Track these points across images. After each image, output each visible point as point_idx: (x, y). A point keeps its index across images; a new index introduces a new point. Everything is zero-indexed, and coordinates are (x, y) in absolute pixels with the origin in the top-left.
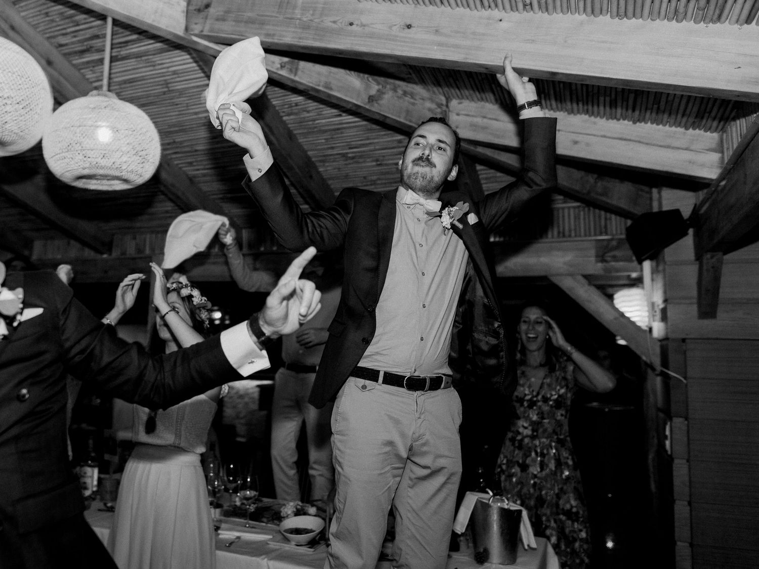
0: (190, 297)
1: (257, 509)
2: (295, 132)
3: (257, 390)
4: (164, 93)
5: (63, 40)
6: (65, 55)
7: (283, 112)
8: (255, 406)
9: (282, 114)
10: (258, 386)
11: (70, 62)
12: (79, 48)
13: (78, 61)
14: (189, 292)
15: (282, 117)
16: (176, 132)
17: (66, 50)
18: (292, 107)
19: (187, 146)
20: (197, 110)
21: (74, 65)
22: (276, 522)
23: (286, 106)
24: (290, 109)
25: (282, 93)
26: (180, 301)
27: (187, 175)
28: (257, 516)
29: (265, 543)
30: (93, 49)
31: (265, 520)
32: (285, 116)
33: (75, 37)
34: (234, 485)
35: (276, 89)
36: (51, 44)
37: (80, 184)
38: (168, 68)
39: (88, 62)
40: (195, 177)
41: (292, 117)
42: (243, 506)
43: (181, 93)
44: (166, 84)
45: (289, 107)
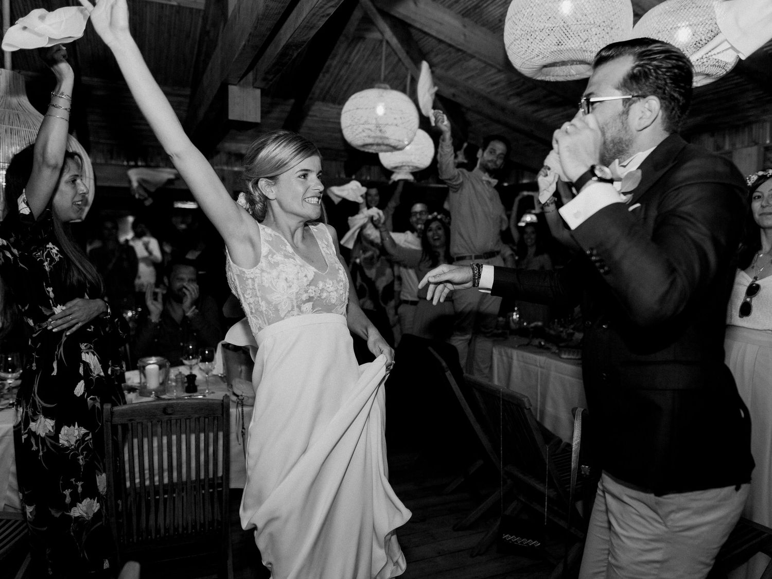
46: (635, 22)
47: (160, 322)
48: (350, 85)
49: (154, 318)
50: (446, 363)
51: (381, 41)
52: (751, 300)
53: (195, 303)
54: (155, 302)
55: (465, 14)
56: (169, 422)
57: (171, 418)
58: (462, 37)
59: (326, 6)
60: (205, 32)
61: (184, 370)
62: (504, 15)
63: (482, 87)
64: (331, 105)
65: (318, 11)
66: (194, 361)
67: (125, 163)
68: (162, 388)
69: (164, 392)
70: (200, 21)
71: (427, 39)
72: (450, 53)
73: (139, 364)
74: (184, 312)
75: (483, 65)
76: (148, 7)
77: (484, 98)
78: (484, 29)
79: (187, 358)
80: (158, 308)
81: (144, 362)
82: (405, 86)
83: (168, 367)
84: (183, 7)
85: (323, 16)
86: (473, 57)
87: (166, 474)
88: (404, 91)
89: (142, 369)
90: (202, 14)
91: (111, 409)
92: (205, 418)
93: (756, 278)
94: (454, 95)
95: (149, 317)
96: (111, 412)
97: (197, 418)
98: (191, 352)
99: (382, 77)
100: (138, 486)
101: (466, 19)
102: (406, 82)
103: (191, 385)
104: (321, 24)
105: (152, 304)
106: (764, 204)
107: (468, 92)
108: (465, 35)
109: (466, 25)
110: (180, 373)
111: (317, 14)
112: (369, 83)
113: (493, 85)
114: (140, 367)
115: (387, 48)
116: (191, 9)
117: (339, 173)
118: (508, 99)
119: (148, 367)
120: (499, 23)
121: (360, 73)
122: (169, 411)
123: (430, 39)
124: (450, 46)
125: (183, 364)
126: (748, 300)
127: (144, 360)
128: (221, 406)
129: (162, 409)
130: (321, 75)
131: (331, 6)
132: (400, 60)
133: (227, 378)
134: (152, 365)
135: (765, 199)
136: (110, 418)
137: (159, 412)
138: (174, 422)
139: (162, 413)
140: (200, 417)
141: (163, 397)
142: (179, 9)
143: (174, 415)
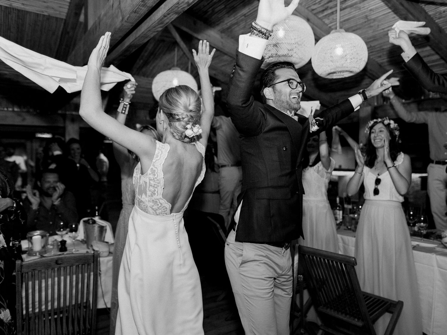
0: (389, 124)
1: (427, 233)
2: (443, 28)
3: (419, 179)
4: (365, 22)
5: (314, 7)
6: (315, 14)
7: (436, 18)
8: (419, 188)
9: (435, 19)
10: (420, 177)
11: (317, 17)
12: (321, 9)
13: (321, 16)
14: (389, 122)
15: (435, 20)
16: (372, 41)
17: (315, 12)
18: (441, 13)
19: (378, 48)
20: (383, 27)
21: (319, 18)
22: (439, 239)
23: (438, 14)
24: (440, 15)
25: (434, 7)
26: (384, 127)
27: (378, 63)
28: (427, 236)
29: (434, 248)
30: (329, 8)
31: (432, 238)
32: (437, 20)
33: (320, 4)
34: (413, 222)
35: (431, 6)
36: (308, 10)
37: (329, 77)
38: (367, 8)
39: (326, 15)
40: (382, 63)
41: (441, 19)
42: (419, 231)
43: (374, 20)
44: (366, 17)
45: (439, 14)
46: (315, 44)
47: (38, 209)
49: (35, 207)
50: (220, 225)
52: (377, 187)
53: (60, 196)
54: (34, 197)
55: (222, 31)
56: (59, 269)
57: (60, 266)
59: (157, 27)
60: (65, 32)
61: (58, 238)
65: (152, 29)
66: (65, 232)
67: (6, 109)
68: (43, 250)
69: (45, 252)
70: (62, 25)
73: (28, 235)
74: (53, 201)
75: (231, 59)
76: (28, 15)
78: (233, 40)
79: (60, 231)
80: (36, 200)
81: (31, 234)
83: (47, 236)
84: (51, 17)
85: (154, 32)
86: (225, 54)
87: (50, 304)
88: (186, 70)
89: (30, 239)
90: (64, 21)
91: (21, 264)
92: (82, 265)
93: (379, 175)
94: (215, 75)
95: (30, 206)
97: (78, 265)
98: (62, 227)
99: (175, 63)
100: (31, 313)
102: (188, 66)
103: (63, 247)
105: (32, 197)
106: (376, 136)
107: (223, 73)
108: (222, 43)
109: (223, 37)
110: (56, 240)
111: (151, 30)
114: (29, 237)
116: (57, 18)
117: (146, 117)
119: (34, 238)
122: (60, 262)
125: (57, 234)
126: (376, 187)
127: (31, 233)
128: (93, 257)
129: (55, 261)
130: (138, 61)
131: (161, 27)
132: (184, 53)
133: (87, 242)
134: (37, 236)
135: (376, 133)
136: (20, 270)
137: (53, 264)
138: (62, 269)
139: (55, 264)
140: (79, 264)
141: (45, 255)
142: (49, 18)
143: (63, 264)
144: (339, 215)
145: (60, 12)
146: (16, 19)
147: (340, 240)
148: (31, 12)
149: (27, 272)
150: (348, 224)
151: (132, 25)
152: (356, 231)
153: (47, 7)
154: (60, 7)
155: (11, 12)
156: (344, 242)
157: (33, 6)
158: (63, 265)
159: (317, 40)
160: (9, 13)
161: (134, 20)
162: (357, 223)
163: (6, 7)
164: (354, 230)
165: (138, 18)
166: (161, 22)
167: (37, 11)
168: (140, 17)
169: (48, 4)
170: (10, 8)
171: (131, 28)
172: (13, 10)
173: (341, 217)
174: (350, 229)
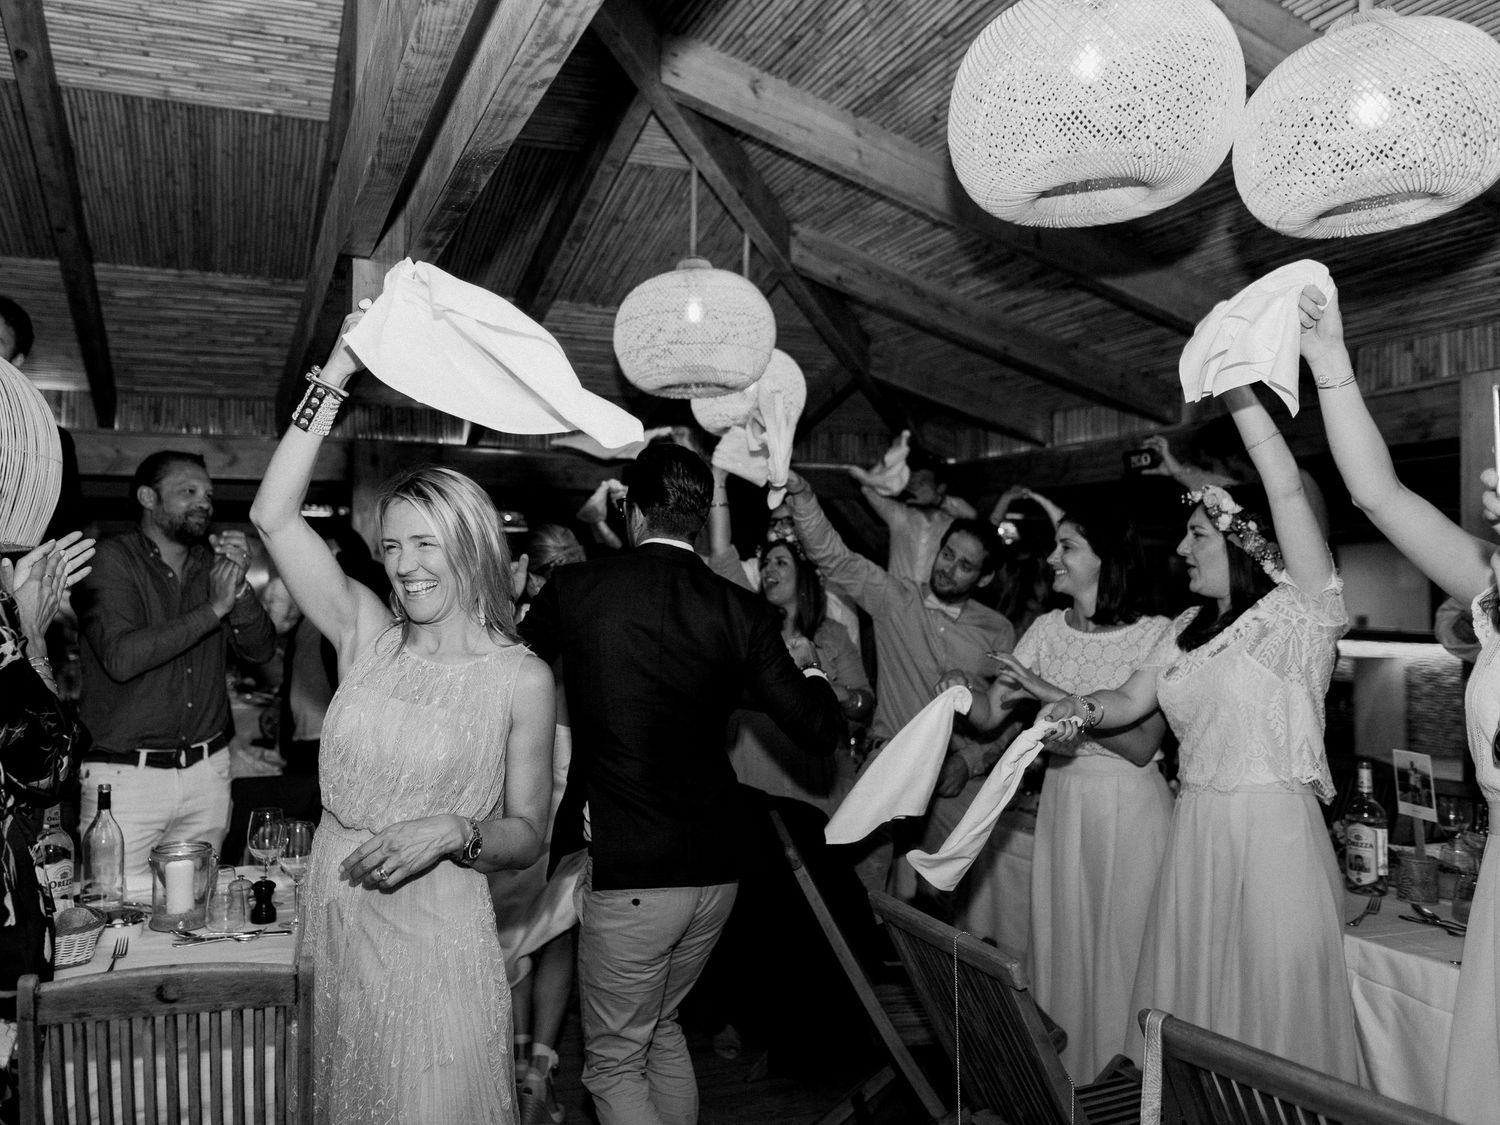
48: (626, 264)
51: (688, 174)
55: (860, 109)
56: (170, 1019)
57: (175, 1009)
58: (855, 156)
59: (538, 62)
61: (251, 873)
62: (943, 106)
63: (898, 261)
64: (588, 306)
65: (521, 73)
68: (198, 912)
70: (321, 144)
71: (784, 164)
72: (829, 191)
75: (901, 214)
77: (902, 283)
78: (900, 138)
82: (740, 263)
84: (286, 119)
85: (534, 86)
86: (877, 196)
90: (324, 130)
92: (255, 1009)
96: (35, 995)
97: (238, 1010)
99: (693, 244)
101: (863, 120)
102: (742, 254)
103: (263, 905)
104: (531, 105)
107: (869, 273)
108: (859, 152)
109: (862, 131)
110: (240, 878)
111: (520, 80)
112: (665, 261)
113: (920, 256)
115: (699, 187)
116: (302, 122)
118: (954, 283)
119: (171, 866)
120: (933, 123)
121: (644, 241)
122: (171, 993)
123: (790, 163)
124: (831, 176)
128: (293, 982)
129: (155, 990)
131: (551, 60)
132: (727, 210)
134: (180, 860)
136: (32, 1012)
137: (147, 997)
138: (182, 1020)
139: (154, 999)
140: (244, 1007)
141: (199, 933)
142: (279, 122)
143: (183, 1002)
144: (1374, 846)
145: (311, 99)
146: (187, 141)
147: (1383, 972)
148: (227, 110)
149: (55, 1022)
150: (1416, 892)
151: (442, 67)
152: (1464, 929)
153: (270, 87)
154: (309, 82)
155: (168, 115)
156: (1401, 983)
157: (229, 88)
158: (185, 1006)
159: (1255, 77)
160: (163, 121)
161: (443, 38)
162: (1468, 893)
163: (153, 100)
164: (1457, 928)
165: (454, 27)
166: (545, 34)
167: (244, 104)
168: (460, 22)
169: (273, 77)
170: (166, 102)
171: (442, 77)
172: (174, 108)
173: (1383, 859)
174: (1431, 920)
